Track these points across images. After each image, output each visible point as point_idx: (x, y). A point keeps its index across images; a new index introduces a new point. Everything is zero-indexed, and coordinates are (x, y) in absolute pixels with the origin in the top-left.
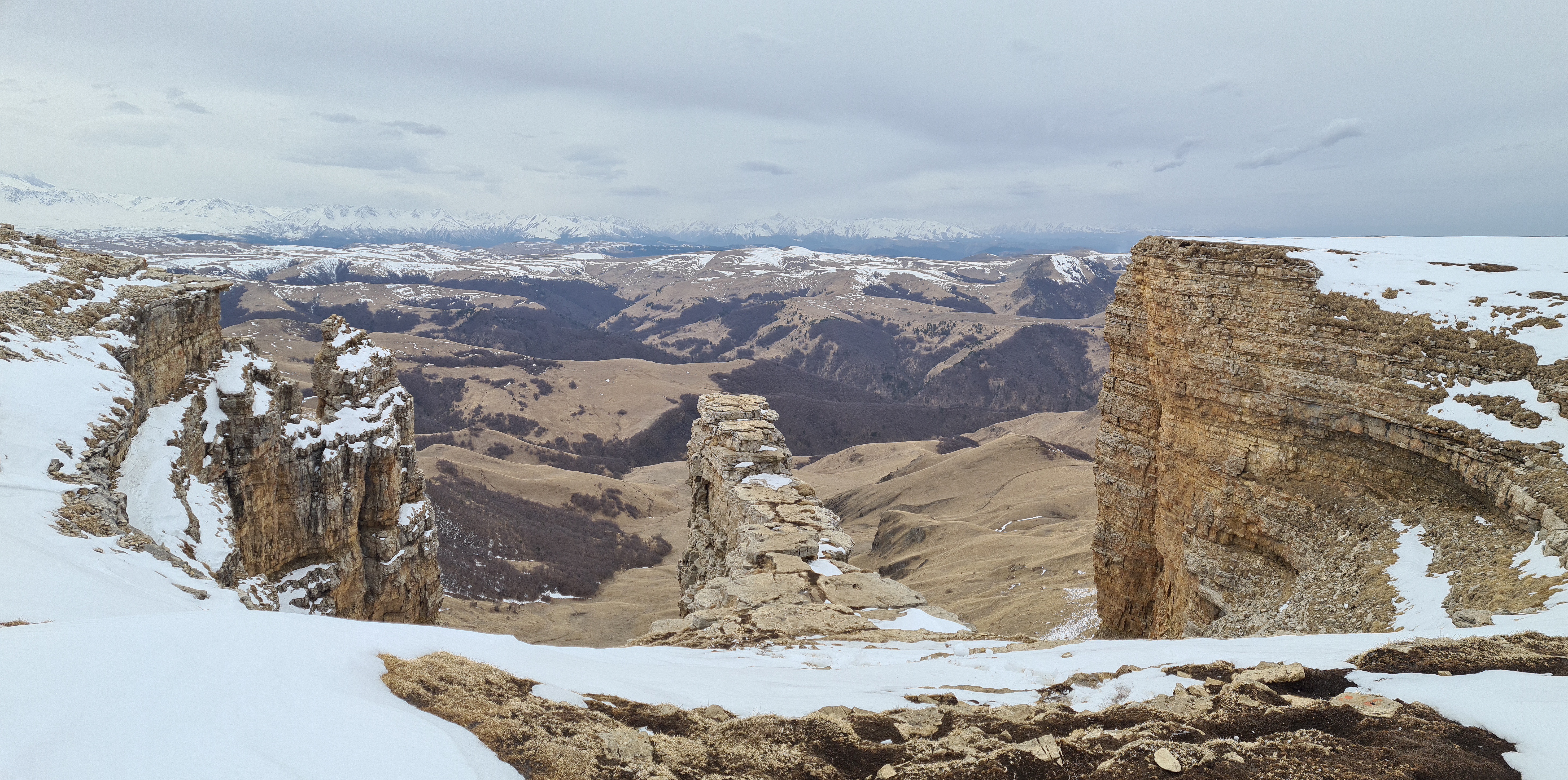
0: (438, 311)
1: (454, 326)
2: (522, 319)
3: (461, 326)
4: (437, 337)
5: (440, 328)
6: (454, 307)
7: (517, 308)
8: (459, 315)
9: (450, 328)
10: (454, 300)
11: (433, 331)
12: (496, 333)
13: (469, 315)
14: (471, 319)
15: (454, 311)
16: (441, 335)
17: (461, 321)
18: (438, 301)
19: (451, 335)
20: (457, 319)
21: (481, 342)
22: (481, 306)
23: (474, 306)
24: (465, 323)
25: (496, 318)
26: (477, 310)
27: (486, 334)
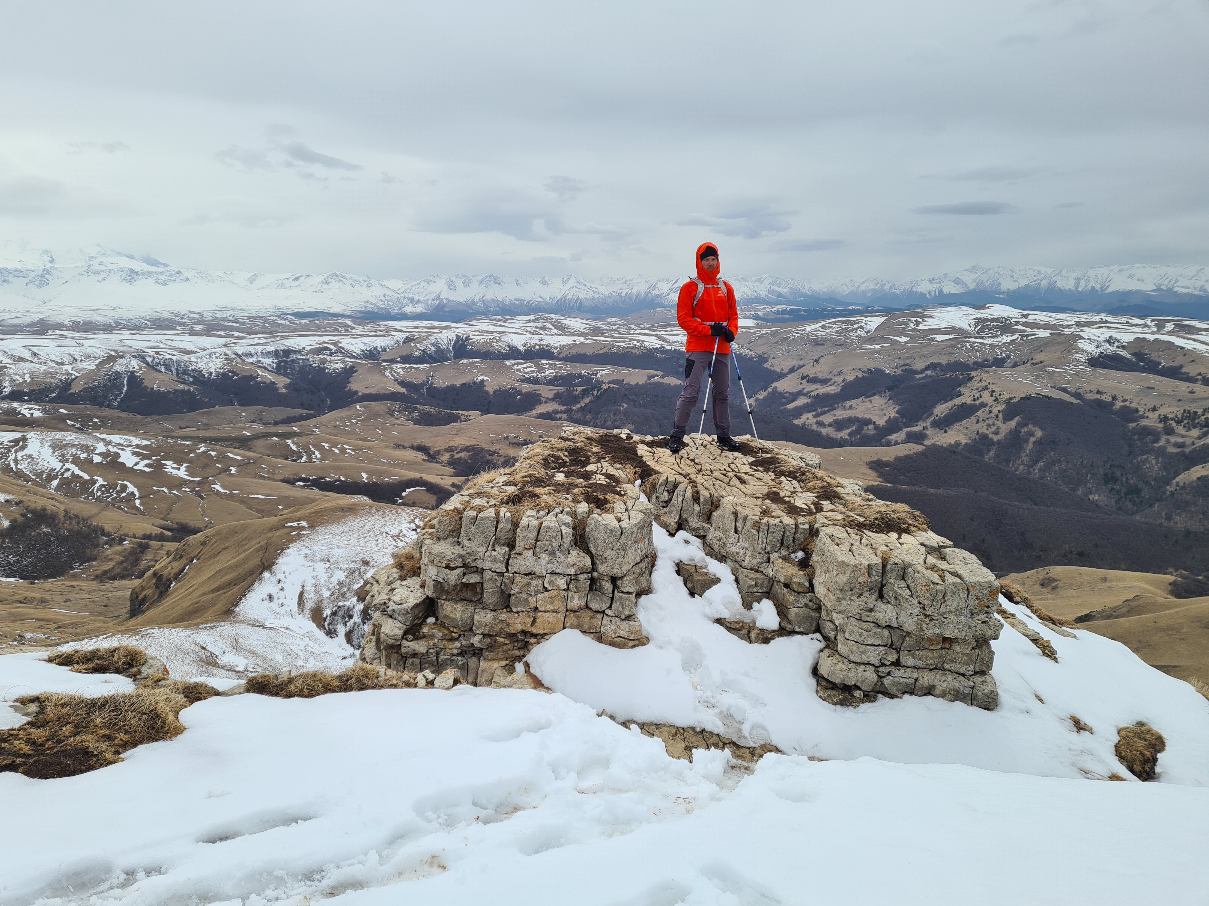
0: (562, 389)
1: (579, 406)
2: (655, 396)
3: (586, 405)
4: (560, 419)
5: (563, 408)
6: (578, 385)
7: (650, 383)
8: (585, 393)
9: (574, 408)
10: (580, 376)
11: (556, 412)
12: (626, 413)
13: (595, 393)
14: (598, 397)
15: (579, 389)
16: (564, 416)
17: (587, 400)
18: (562, 377)
19: (576, 416)
20: (583, 398)
21: (609, 423)
22: (609, 382)
23: (603, 383)
24: (591, 402)
25: (626, 395)
26: (605, 387)
27: (615, 414)
